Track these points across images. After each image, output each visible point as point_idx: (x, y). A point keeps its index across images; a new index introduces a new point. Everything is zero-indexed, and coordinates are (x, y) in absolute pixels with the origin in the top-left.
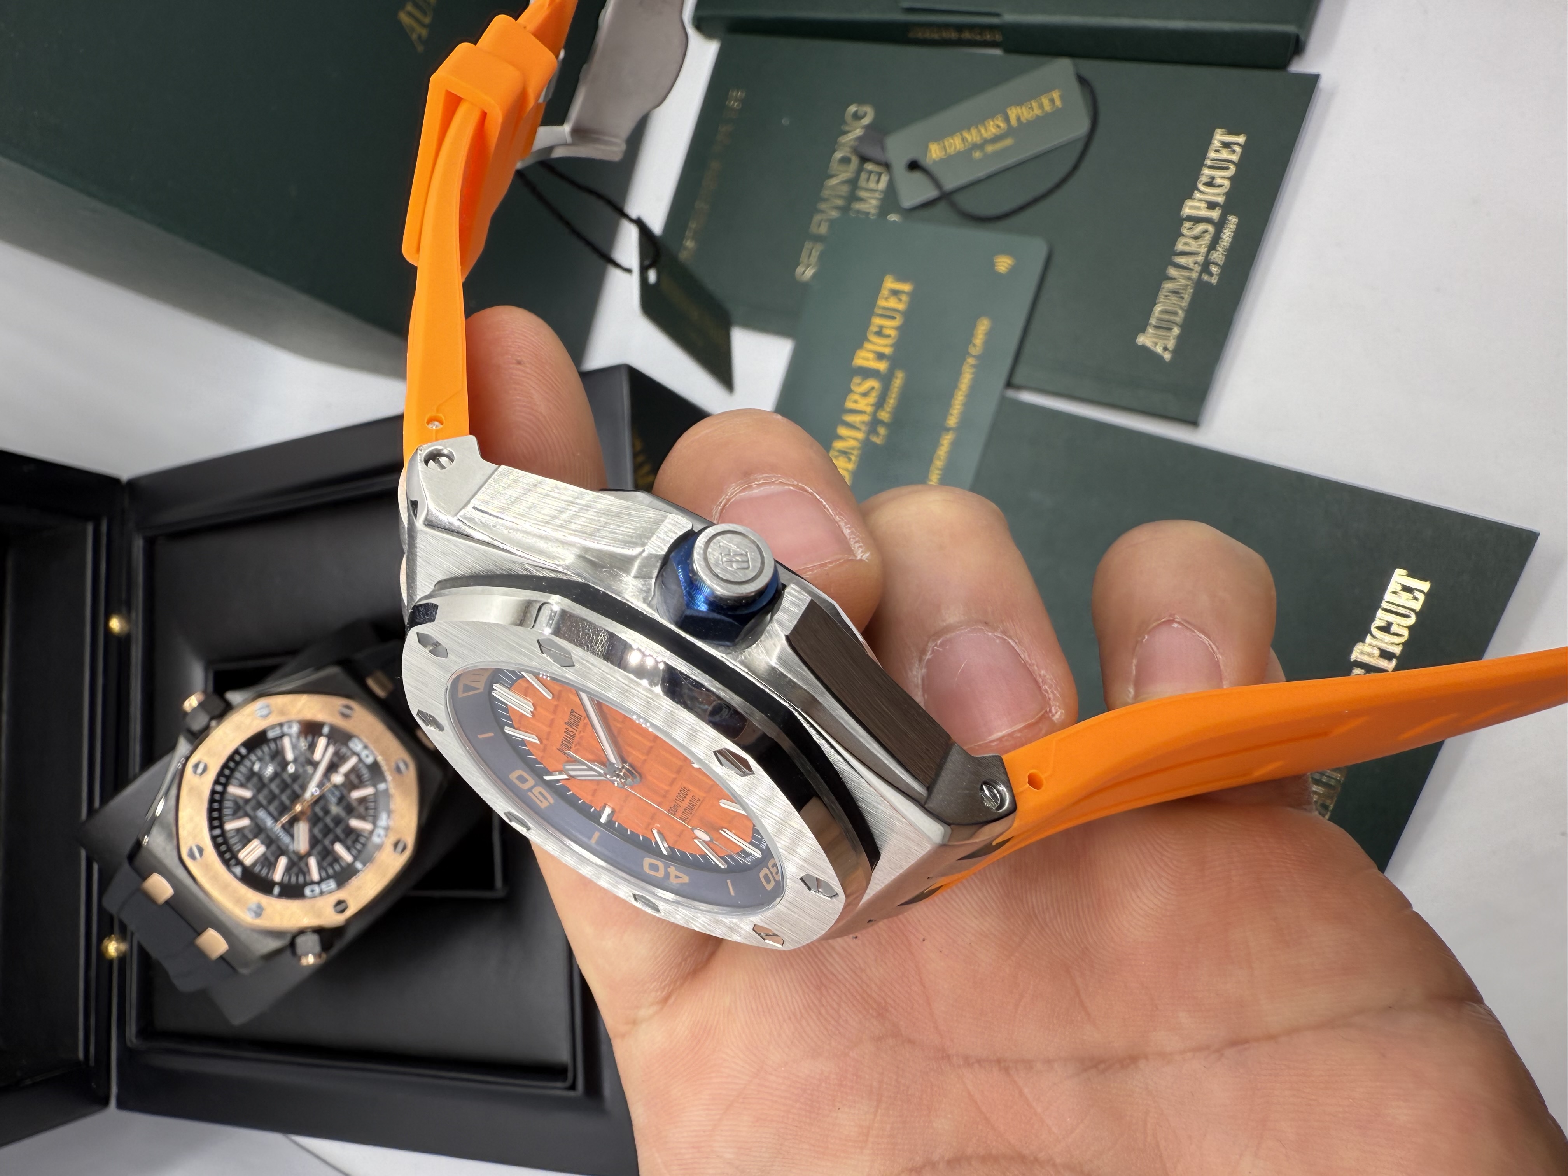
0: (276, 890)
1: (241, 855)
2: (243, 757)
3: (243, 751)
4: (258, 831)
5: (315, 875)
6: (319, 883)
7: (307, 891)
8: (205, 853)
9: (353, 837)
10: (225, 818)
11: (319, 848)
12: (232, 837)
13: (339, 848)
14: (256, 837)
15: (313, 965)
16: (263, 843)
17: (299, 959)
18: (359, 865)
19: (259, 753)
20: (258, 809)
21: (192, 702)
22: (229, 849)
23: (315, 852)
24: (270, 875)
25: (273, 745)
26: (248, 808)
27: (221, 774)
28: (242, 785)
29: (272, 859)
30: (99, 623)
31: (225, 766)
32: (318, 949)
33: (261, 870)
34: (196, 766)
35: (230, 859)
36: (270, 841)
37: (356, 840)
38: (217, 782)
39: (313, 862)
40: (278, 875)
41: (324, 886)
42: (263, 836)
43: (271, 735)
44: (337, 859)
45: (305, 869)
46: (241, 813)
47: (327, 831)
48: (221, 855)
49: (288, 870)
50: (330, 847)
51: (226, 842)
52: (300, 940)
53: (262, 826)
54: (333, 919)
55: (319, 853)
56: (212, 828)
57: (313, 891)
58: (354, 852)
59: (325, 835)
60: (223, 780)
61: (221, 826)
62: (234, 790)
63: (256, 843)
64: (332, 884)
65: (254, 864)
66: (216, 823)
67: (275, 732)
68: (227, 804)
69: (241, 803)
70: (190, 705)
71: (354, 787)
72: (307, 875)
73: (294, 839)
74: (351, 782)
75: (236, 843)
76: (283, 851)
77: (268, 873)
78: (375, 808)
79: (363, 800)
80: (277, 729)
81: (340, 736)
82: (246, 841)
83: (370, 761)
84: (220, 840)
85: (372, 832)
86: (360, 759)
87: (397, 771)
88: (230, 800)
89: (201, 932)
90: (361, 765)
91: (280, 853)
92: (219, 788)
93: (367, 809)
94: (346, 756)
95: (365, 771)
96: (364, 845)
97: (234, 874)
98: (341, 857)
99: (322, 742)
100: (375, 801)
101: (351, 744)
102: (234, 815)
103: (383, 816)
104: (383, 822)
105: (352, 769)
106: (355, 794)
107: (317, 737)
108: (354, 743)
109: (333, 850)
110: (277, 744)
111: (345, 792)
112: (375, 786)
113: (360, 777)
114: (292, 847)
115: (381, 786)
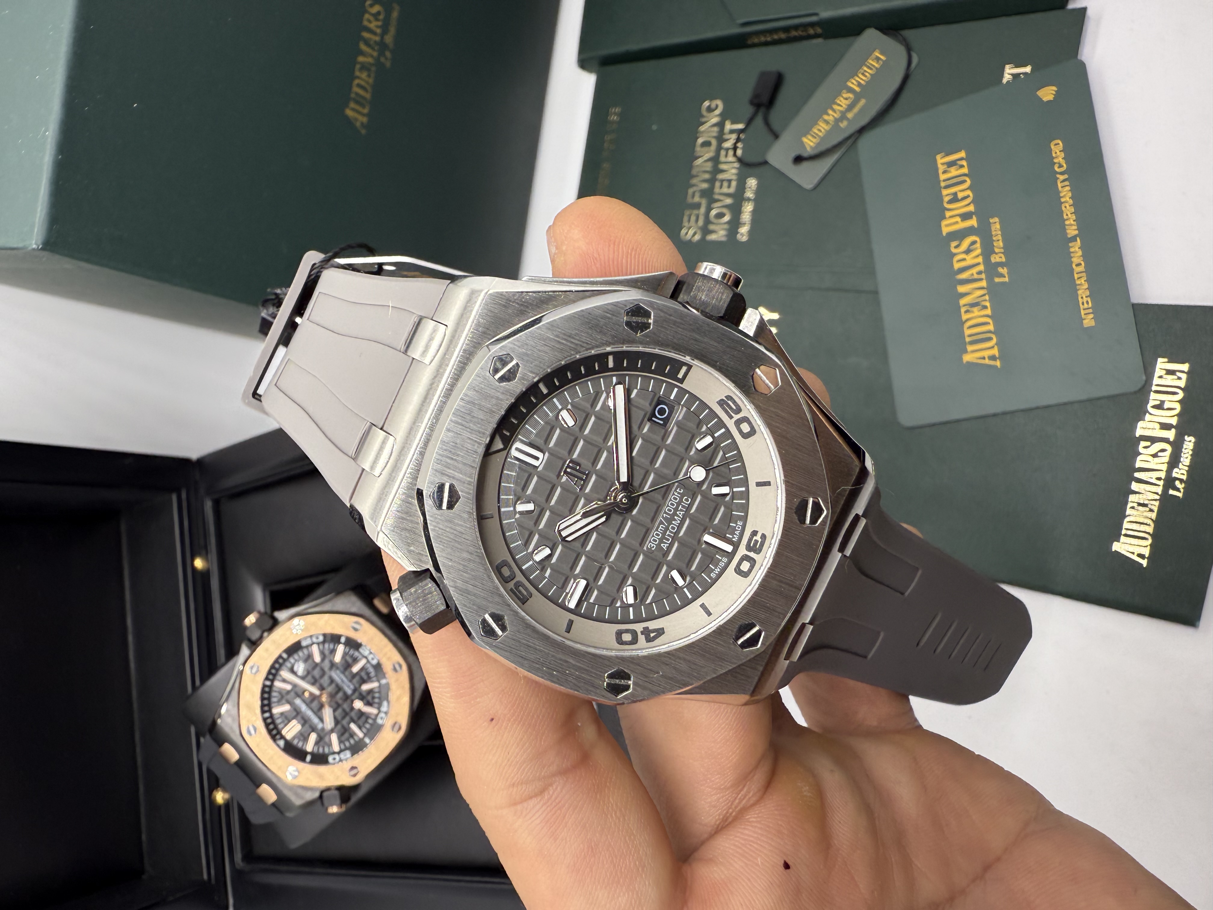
0: (309, 758)
1: (284, 732)
2: (285, 660)
3: (285, 656)
4: (297, 713)
5: (336, 747)
6: (339, 753)
7: (330, 759)
8: (258, 730)
9: (363, 719)
10: (273, 705)
11: (339, 727)
12: (278, 718)
13: (353, 726)
14: (294, 718)
15: (337, 813)
16: (299, 722)
17: (327, 809)
18: (367, 740)
19: (296, 656)
20: (295, 698)
22: (276, 727)
23: (336, 730)
24: (304, 747)
25: (305, 651)
26: (289, 697)
27: (269, 673)
28: (284, 681)
29: (306, 735)
30: (188, 564)
31: (272, 667)
32: (338, 801)
33: (298, 742)
34: (251, 669)
35: (276, 735)
36: (305, 721)
37: (366, 722)
38: (267, 679)
40: (309, 747)
41: (342, 756)
42: (299, 717)
43: (304, 644)
44: (352, 735)
45: (329, 743)
46: (284, 701)
47: (346, 714)
48: (270, 731)
49: (317, 743)
50: (347, 727)
51: (273, 722)
52: (327, 795)
53: (299, 711)
54: (349, 781)
55: (340, 731)
56: (263, 712)
57: (334, 759)
58: (364, 730)
59: (343, 718)
60: (271, 677)
61: (270, 711)
62: (279, 684)
63: (294, 722)
64: (348, 753)
65: (294, 738)
66: (266, 708)
67: (307, 641)
68: (274, 694)
69: (284, 692)
70: (250, 620)
71: (363, 681)
72: (330, 747)
73: (321, 720)
74: (362, 678)
75: (280, 723)
76: (313, 729)
77: (303, 745)
78: (379, 698)
79: (370, 691)
80: (309, 639)
81: (353, 645)
82: (286, 722)
83: (374, 662)
84: (269, 721)
85: (377, 715)
86: (368, 661)
87: (395, 670)
88: (276, 691)
89: (258, 786)
90: (368, 665)
91: (310, 730)
92: (268, 683)
93: (373, 698)
94: (358, 659)
95: (371, 670)
96: (371, 725)
97: (278, 746)
98: (355, 734)
99: (341, 649)
100: (379, 692)
101: (361, 650)
102: (279, 702)
103: (385, 703)
104: (384, 708)
105: (363, 669)
106: (365, 687)
107: (336, 645)
108: (363, 650)
109: (350, 728)
110: (308, 650)
111: (357, 686)
112: (378, 681)
113: (368, 674)
114: (320, 726)
115: (383, 682)
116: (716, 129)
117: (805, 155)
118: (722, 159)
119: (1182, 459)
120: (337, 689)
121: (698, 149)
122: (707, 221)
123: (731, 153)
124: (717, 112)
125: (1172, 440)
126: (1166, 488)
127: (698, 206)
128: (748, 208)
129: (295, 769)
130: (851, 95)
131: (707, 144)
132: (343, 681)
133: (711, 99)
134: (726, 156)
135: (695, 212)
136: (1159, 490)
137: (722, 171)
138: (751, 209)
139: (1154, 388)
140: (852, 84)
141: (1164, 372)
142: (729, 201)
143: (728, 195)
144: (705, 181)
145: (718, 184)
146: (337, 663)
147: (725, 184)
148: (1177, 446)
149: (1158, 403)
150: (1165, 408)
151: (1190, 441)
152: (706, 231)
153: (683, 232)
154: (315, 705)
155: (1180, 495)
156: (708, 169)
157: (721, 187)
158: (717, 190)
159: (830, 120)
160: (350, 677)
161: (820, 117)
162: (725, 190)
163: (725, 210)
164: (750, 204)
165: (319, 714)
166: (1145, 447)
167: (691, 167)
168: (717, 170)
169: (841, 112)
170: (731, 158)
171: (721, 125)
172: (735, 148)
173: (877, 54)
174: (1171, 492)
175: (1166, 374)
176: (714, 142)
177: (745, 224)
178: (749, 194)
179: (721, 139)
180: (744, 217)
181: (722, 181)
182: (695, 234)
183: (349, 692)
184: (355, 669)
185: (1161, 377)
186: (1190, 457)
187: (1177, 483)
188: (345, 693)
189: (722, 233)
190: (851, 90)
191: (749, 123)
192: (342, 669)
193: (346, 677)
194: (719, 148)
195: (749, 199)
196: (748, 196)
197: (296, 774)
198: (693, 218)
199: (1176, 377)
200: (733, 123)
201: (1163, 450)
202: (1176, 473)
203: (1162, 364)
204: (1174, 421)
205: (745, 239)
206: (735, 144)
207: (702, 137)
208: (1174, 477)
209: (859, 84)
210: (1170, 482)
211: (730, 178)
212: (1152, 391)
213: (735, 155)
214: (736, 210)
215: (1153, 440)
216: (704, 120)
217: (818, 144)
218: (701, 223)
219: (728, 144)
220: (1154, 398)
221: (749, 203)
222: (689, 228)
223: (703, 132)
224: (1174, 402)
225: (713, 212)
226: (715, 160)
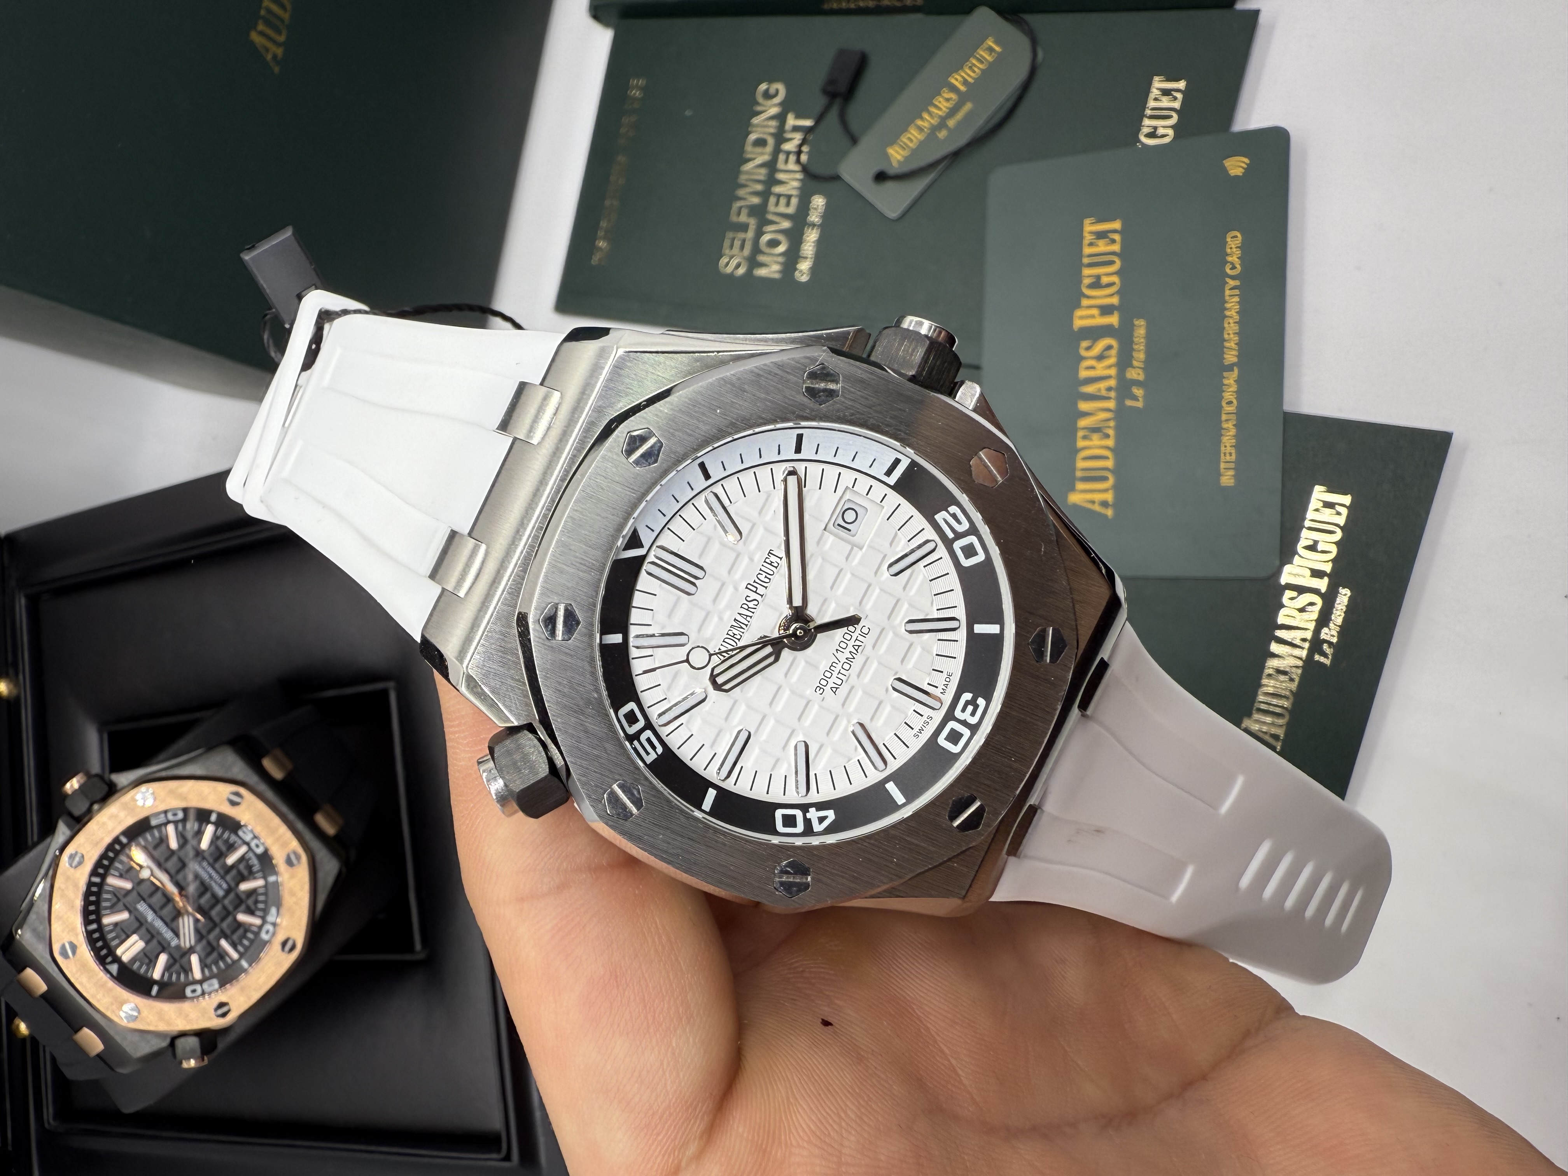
0: (155, 989)
1: (119, 952)
2: (123, 846)
3: (124, 840)
4: (139, 925)
5: (197, 974)
6: (200, 982)
7: (188, 991)
8: (78, 951)
9: (240, 931)
10: (103, 912)
11: (203, 944)
12: (111, 931)
13: (224, 943)
14: (134, 933)
15: (194, 1068)
16: (141, 938)
17: (180, 1062)
18: (244, 964)
19: (141, 841)
20: (138, 902)
21: (73, 785)
22: (106, 945)
23: (199, 947)
24: (149, 974)
25: (156, 833)
26: (128, 901)
27: (98, 864)
28: (121, 876)
29: (153, 957)
31: (104, 856)
32: (198, 1052)
33: (139, 967)
34: (72, 857)
35: (106, 956)
36: (151, 936)
37: (244, 936)
38: (94, 873)
39: (195, 959)
40: (157, 973)
41: (206, 986)
42: (143, 930)
43: (154, 822)
44: (222, 955)
45: (187, 967)
46: (120, 905)
47: (213, 926)
48: (96, 951)
49: (168, 968)
50: (214, 944)
51: (102, 937)
52: (181, 1043)
53: (142, 921)
54: (214, 1022)
55: (204, 949)
56: (87, 922)
57: (194, 991)
58: (240, 948)
59: (210, 931)
60: (100, 871)
61: (98, 921)
62: (113, 881)
63: (134, 937)
64: (215, 983)
65: (134, 960)
66: (93, 917)
67: (159, 819)
68: (105, 896)
69: (121, 895)
70: (72, 786)
71: (243, 879)
72: (190, 974)
73: (177, 934)
74: (240, 873)
75: (114, 939)
76: (164, 947)
77: (147, 971)
78: (265, 902)
79: (252, 892)
80: (163, 816)
81: (229, 825)
82: (124, 936)
83: (260, 851)
84: (96, 935)
85: (260, 927)
86: (250, 849)
87: (289, 862)
88: (108, 892)
89: (77, 1030)
90: (251, 855)
91: (160, 949)
92: (97, 880)
93: (256, 902)
94: (236, 845)
95: (254, 861)
96: (252, 942)
97: (108, 971)
98: (227, 954)
99: (210, 830)
100: (265, 894)
101: (240, 833)
102: (113, 909)
103: (273, 910)
104: (271, 918)
105: (242, 859)
106: (244, 886)
107: (204, 825)
108: (244, 832)
109: (219, 945)
110: (160, 832)
111: (233, 884)
112: (265, 878)
113: (249, 868)
114: (174, 943)
115: (272, 879)
116: (774, 123)
117: (891, 172)
118: (781, 165)
119: (1333, 617)
120: (202, 889)
121: (748, 148)
122: (756, 250)
123: (793, 158)
124: (777, 100)
125: (1323, 590)
126: (1312, 651)
127: (744, 228)
128: (811, 237)
129: (132, 1005)
130: (953, 96)
131: (761, 143)
132: (211, 877)
133: (771, 81)
134: (786, 161)
135: (741, 235)
136: (1304, 654)
137: (781, 182)
138: (815, 239)
139: (1307, 523)
140: (956, 80)
141: (1321, 504)
142: (786, 224)
143: (785, 216)
144: (756, 193)
145: (772, 200)
146: (204, 851)
147: (783, 201)
148: (1329, 598)
149: (1311, 543)
150: (1319, 549)
151: (1345, 595)
152: (753, 262)
153: (724, 261)
154: (167, 911)
155: (1327, 662)
156: (762, 178)
157: (777, 204)
158: (771, 207)
159: (925, 127)
160: (222, 872)
161: (911, 121)
162: (782, 209)
163: (780, 237)
164: (815, 231)
165: (174, 925)
166: (1292, 599)
167: (738, 172)
168: (772, 181)
169: (940, 117)
170: (792, 166)
171: (781, 118)
172: (799, 153)
173: (990, 43)
174: (1317, 657)
175: (1323, 507)
176: (771, 141)
177: (806, 258)
178: (814, 217)
179: (780, 138)
180: (806, 248)
181: (779, 196)
182: (738, 266)
183: (220, 893)
184: (231, 860)
185: (1317, 510)
186: (1343, 615)
187: (1325, 647)
188: (214, 896)
189: (776, 267)
190: (953, 89)
191: (819, 121)
192: (211, 861)
193: (217, 872)
194: (777, 151)
195: (813, 225)
196: (812, 219)
197: (135, 1014)
198: (737, 243)
199: (1333, 511)
200: (798, 116)
201: (1312, 604)
202: (1325, 634)
203: (1319, 493)
204: (1328, 568)
205: (804, 278)
206: (801, 145)
207: (755, 132)
208: (1323, 639)
209: (965, 83)
210: (1316, 644)
211: (790, 193)
212: (1304, 527)
213: (798, 161)
214: (795, 237)
215: (1301, 590)
216: (759, 108)
217: (907, 159)
218: (747, 251)
219: (789, 146)
220: (1306, 537)
221: (813, 229)
222: (731, 257)
223: (757, 126)
224: (1329, 543)
225: (766, 238)
226: (771, 166)
